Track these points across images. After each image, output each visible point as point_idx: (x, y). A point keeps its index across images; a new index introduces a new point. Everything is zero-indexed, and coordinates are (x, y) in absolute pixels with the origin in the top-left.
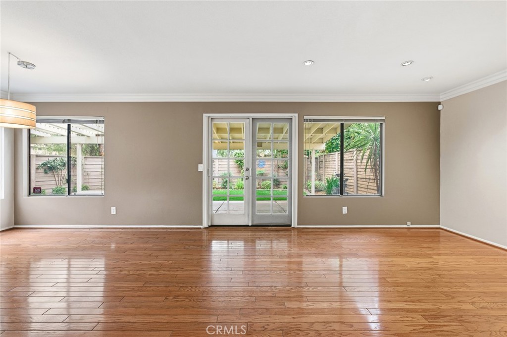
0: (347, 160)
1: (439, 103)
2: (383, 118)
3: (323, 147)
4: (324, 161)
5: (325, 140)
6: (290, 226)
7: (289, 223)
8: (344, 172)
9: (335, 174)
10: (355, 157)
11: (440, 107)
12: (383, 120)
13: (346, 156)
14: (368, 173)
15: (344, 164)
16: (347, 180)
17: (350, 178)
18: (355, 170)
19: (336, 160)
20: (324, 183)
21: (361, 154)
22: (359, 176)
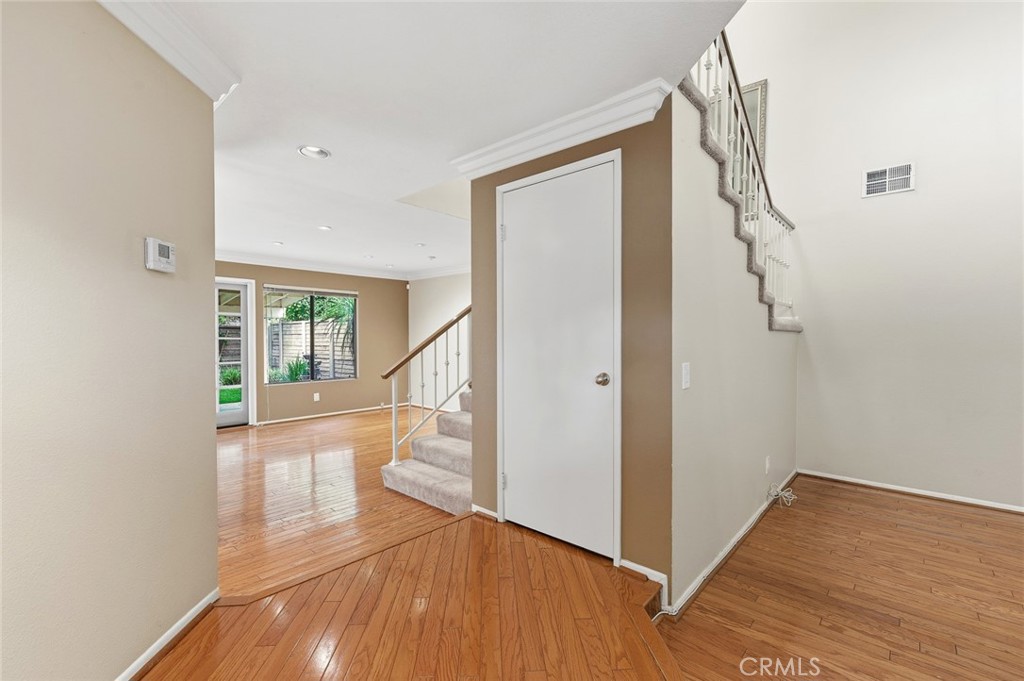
0: (319, 334)
1: (407, 283)
2: (357, 293)
3: (281, 313)
4: (281, 334)
5: (285, 304)
6: (246, 424)
7: (245, 422)
8: (315, 352)
9: (301, 356)
10: (330, 332)
11: (408, 287)
12: (356, 296)
13: (318, 329)
14: (346, 353)
15: (316, 340)
16: (320, 363)
17: (323, 361)
18: (331, 348)
19: (303, 333)
20: (283, 370)
21: (338, 327)
22: (336, 357)
